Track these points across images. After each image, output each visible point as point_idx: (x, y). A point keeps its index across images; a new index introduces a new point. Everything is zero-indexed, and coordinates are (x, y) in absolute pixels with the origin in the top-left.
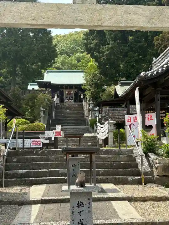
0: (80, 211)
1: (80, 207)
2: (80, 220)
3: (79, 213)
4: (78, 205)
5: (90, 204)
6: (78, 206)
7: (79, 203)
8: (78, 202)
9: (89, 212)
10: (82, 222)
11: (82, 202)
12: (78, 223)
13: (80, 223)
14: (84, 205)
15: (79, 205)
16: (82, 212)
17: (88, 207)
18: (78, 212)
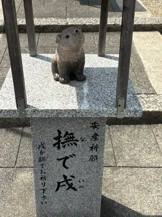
0: (65, 155)
1: (64, 147)
2: (65, 177)
3: (61, 162)
4: (60, 141)
5: (96, 139)
6: (58, 143)
7: (63, 134)
8: (59, 132)
9: (93, 158)
10: (70, 182)
11: (72, 134)
12: (59, 183)
13: (65, 183)
14: (77, 141)
15: (62, 140)
16: (71, 159)
17: (92, 148)
18: (59, 160)
